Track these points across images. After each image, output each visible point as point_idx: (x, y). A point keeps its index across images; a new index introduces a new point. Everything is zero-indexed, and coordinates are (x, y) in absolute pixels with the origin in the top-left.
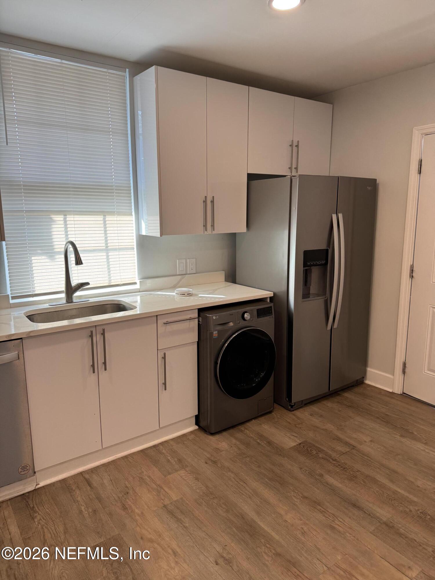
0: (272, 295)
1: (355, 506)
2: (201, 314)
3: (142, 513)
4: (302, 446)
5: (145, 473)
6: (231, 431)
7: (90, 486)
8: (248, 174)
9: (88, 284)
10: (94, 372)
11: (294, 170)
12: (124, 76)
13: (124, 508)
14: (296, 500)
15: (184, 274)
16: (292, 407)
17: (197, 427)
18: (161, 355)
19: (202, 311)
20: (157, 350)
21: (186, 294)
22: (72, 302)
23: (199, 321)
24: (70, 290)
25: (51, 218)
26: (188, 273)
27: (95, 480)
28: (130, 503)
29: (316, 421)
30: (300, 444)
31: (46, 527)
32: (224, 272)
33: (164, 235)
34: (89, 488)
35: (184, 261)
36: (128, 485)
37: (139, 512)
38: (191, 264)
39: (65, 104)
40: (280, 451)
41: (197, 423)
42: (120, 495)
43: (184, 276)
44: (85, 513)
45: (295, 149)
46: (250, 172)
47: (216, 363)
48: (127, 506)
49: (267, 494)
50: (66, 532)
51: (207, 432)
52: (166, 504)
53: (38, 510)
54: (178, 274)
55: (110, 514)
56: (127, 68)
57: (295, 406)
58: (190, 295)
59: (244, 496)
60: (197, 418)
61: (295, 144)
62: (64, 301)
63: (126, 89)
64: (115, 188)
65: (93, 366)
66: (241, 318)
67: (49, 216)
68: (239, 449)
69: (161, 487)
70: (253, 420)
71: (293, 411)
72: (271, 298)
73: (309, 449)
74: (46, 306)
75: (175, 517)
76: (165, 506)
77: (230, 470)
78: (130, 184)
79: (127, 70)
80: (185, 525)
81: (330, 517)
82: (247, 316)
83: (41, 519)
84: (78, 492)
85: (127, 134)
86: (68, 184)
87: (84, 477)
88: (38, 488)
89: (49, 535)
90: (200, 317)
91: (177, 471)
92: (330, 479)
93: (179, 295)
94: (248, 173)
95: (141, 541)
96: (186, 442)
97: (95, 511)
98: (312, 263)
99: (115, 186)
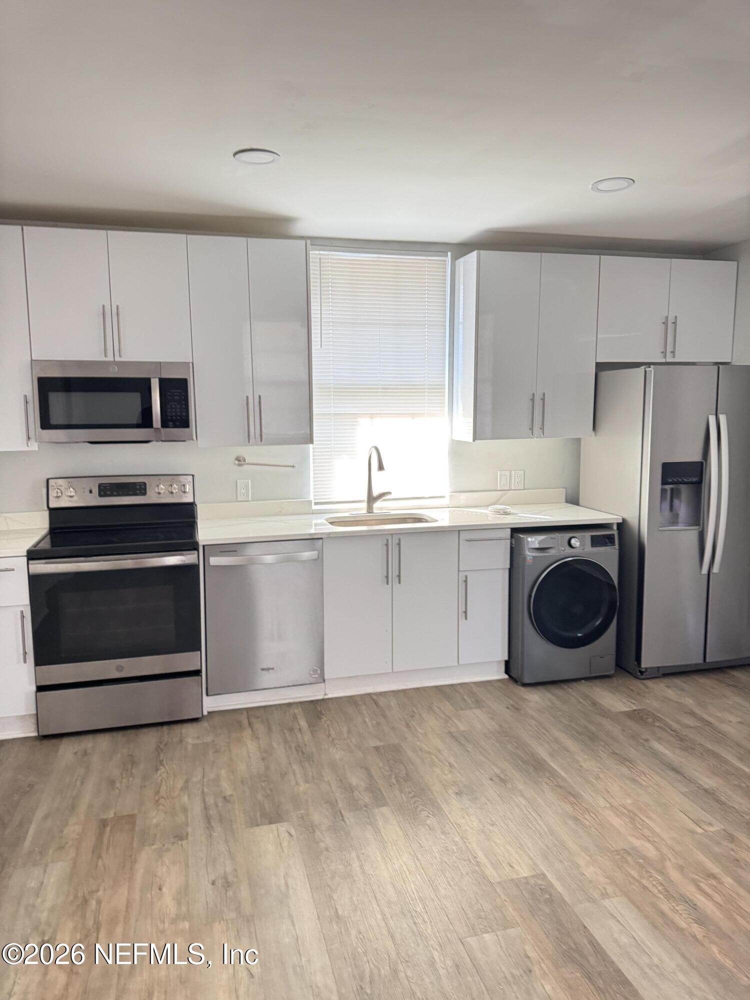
0: (621, 521)
1: (675, 770)
2: (515, 535)
3: (425, 733)
4: (636, 712)
5: (435, 704)
6: (549, 687)
7: (377, 706)
8: (597, 364)
9: (389, 493)
10: (388, 583)
11: (668, 354)
12: (445, 261)
13: (408, 726)
14: (602, 753)
15: (508, 490)
16: (642, 673)
17: (506, 676)
18: (462, 578)
19: (517, 531)
20: (459, 571)
21: (502, 512)
22: (373, 513)
23: (511, 544)
24: (371, 499)
25: (357, 421)
26: (513, 489)
27: (382, 701)
28: (414, 723)
29: (671, 693)
30: (635, 710)
31: (332, 727)
32: (564, 490)
33: (478, 440)
34: (375, 706)
35: (508, 473)
36: (415, 710)
37: (422, 732)
38: (517, 478)
39: (379, 293)
40: (605, 713)
41: (507, 671)
42: (406, 717)
43: (507, 491)
44: (369, 724)
45: (670, 326)
46: (599, 360)
47: (530, 596)
48: (411, 725)
49: (569, 743)
50: (349, 732)
51: (518, 682)
52: (451, 731)
53: (324, 713)
54: (499, 489)
55: (393, 728)
56: (450, 251)
57: (647, 673)
58: (506, 513)
59: (541, 741)
60: (507, 663)
61: (671, 320)
62: (365, 511)
63: (447, 274)
64: (428, 387)
65: (387, 577)
66: (566, 544)
67: (356, 419)
68: (552, 703)
69: (450, 718)
70: (583, 681)
71: (644, 679)
72: (618, 524)
73: (645, 717)
74: (347, 514)
75: (458, 742)
76: (450, 732)
77: (533, 718)
78: (444, 381)
79: (449, 254)
80: (467, 749)
81: (637, 772)
82: (575, 542)
83: (327, 720)
84: (364, 707)
85: (445, 326)
86: (377, 385)
87: (372, 698)
88: (327, 699)
89: (334, 732)
90: (513, 538)
91: (471, 708)
92: (656, 745)
93: (493, 512)
94: (597, 361)
95: (419, 752)
96: (489, 688)
97: (378, 724)
98: (675, 480)
99: (427, 385)
